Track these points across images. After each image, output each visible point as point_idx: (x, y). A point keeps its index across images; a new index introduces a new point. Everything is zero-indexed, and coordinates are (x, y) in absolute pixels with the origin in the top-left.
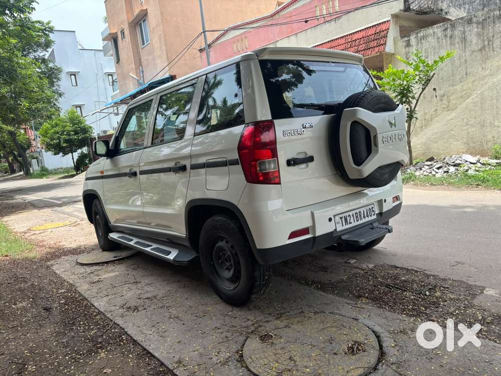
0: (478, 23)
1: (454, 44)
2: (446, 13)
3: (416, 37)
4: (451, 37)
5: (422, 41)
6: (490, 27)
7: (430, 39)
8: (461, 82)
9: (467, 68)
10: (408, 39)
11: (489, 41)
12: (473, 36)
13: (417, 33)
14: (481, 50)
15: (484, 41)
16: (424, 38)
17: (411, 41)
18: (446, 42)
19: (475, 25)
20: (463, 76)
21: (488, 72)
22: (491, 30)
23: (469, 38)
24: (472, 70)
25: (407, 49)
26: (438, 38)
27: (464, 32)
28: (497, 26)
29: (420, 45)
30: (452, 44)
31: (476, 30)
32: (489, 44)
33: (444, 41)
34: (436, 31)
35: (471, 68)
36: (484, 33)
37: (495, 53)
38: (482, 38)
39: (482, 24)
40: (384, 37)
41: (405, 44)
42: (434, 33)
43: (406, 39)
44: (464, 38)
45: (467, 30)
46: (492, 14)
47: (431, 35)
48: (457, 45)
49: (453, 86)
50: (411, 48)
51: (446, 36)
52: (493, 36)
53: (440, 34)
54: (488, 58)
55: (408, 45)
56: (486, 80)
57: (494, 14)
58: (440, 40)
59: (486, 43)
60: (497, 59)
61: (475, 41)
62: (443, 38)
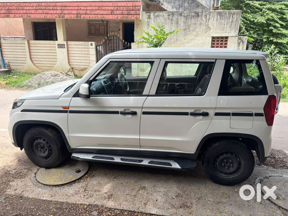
0: (184, 16)
1: (172, 24)
2: (162, 4)
3: (154, 15)
4: (171, 20)
5: (157, 18)
6: (189, 20)
7: (161, 18)
8: (174, 43)
9: (177, 37)
10: (149, 14)
11: (188, 26)
12: (181, 22)
13: (154, 13)
14: (184, 30)
15: (186, 26)
16: (158, 16)
17: (151, 16)
18: (169, 22)
19: (183, 17)
20: (175, 40)
21: (186, 41)
22: (190, 22)
23: (179, 22)
24: (179, 38)
25: (149, 20)
26: (165, 19)
27: (178, 19)
28: (192, 20)
29: (155, 19)
30: (172, 23)
31: (183, 19)
32: (188, 28)
33: (168, 21)
34: (164, 14)
35: (179, 37)
36: (186, 22)
37: (190, 33)
38: (185, 24)
39: (186, 17)
40: (139, 10)
41: (147, 16)
42: (163, 15)
43: (148, 14)
44: (178, 22)
45: (179, 18)
46: (191, 14)
47: (162, 16)
48: (174, 25)
49: (170, 44)
50: (150, 20)
51: (169, 18)
52: (190, 25)
53: (166, 17)
54: (187, 34)
55: (149, 17)
56: (185, 45)
57: (192, 14)
58: (166, 20)
59: (187, 27)
60: (191, 35)
61: (182, 25)
62: (168, 19)
